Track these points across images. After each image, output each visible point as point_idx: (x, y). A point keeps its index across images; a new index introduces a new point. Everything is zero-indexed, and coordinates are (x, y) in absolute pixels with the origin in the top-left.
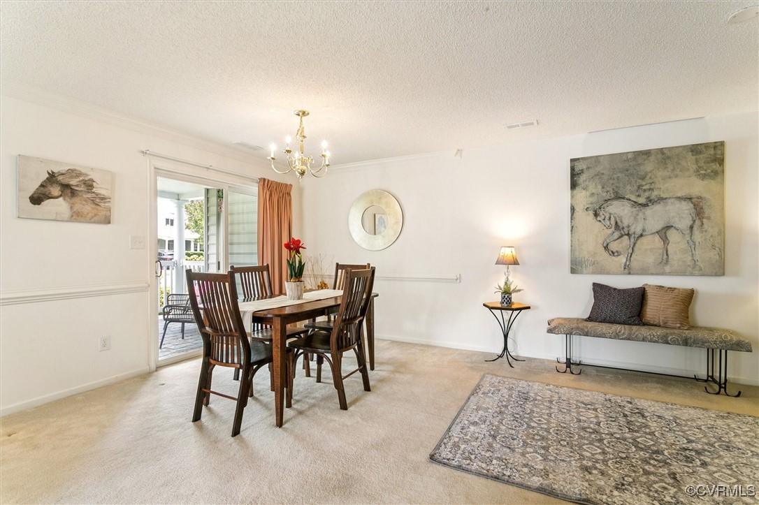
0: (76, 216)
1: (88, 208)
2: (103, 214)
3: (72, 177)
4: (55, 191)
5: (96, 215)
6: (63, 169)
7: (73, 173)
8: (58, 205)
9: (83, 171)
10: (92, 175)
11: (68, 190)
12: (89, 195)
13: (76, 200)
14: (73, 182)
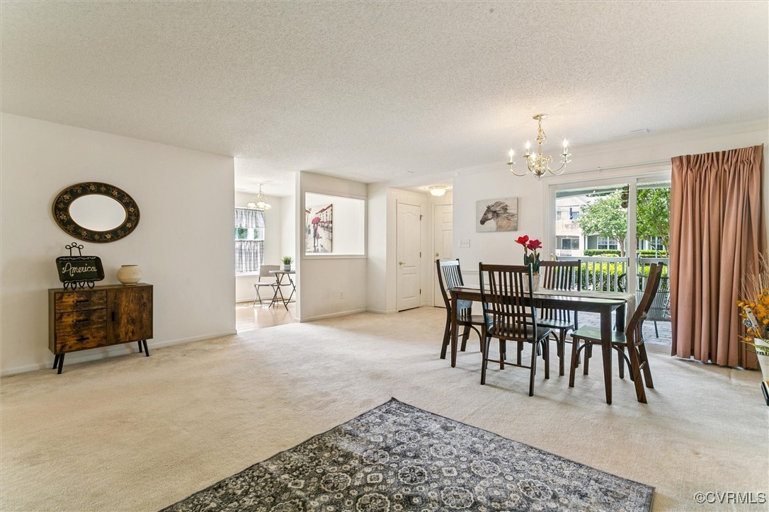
0: (499, 228)
1: (504, 223)
2: (512, 224)
3: (497, 207)
4: (490, 216)
5: (509, 226)
6: (493, 203)
7: (498, 204)
8: (491, 223)
9: (502, 201)
10: (507, 203)
11: (496, 214)
12: (505, 215)
13: (499, 219)
14: (498, 209)
